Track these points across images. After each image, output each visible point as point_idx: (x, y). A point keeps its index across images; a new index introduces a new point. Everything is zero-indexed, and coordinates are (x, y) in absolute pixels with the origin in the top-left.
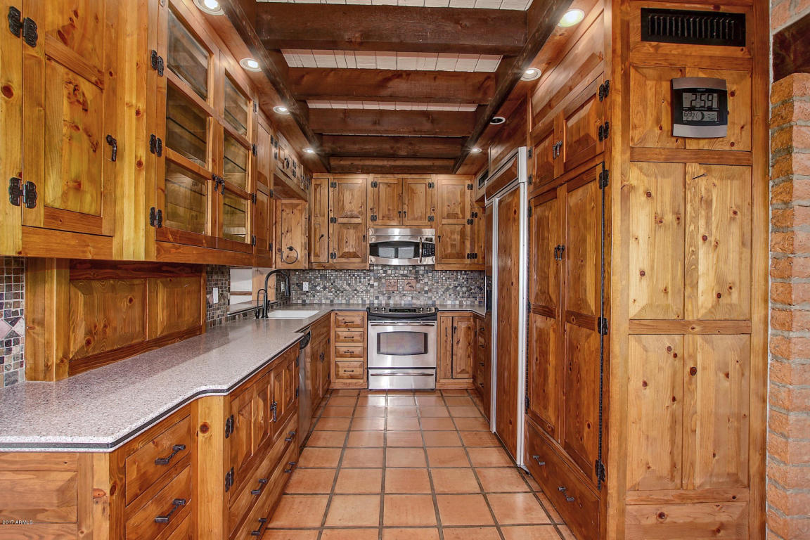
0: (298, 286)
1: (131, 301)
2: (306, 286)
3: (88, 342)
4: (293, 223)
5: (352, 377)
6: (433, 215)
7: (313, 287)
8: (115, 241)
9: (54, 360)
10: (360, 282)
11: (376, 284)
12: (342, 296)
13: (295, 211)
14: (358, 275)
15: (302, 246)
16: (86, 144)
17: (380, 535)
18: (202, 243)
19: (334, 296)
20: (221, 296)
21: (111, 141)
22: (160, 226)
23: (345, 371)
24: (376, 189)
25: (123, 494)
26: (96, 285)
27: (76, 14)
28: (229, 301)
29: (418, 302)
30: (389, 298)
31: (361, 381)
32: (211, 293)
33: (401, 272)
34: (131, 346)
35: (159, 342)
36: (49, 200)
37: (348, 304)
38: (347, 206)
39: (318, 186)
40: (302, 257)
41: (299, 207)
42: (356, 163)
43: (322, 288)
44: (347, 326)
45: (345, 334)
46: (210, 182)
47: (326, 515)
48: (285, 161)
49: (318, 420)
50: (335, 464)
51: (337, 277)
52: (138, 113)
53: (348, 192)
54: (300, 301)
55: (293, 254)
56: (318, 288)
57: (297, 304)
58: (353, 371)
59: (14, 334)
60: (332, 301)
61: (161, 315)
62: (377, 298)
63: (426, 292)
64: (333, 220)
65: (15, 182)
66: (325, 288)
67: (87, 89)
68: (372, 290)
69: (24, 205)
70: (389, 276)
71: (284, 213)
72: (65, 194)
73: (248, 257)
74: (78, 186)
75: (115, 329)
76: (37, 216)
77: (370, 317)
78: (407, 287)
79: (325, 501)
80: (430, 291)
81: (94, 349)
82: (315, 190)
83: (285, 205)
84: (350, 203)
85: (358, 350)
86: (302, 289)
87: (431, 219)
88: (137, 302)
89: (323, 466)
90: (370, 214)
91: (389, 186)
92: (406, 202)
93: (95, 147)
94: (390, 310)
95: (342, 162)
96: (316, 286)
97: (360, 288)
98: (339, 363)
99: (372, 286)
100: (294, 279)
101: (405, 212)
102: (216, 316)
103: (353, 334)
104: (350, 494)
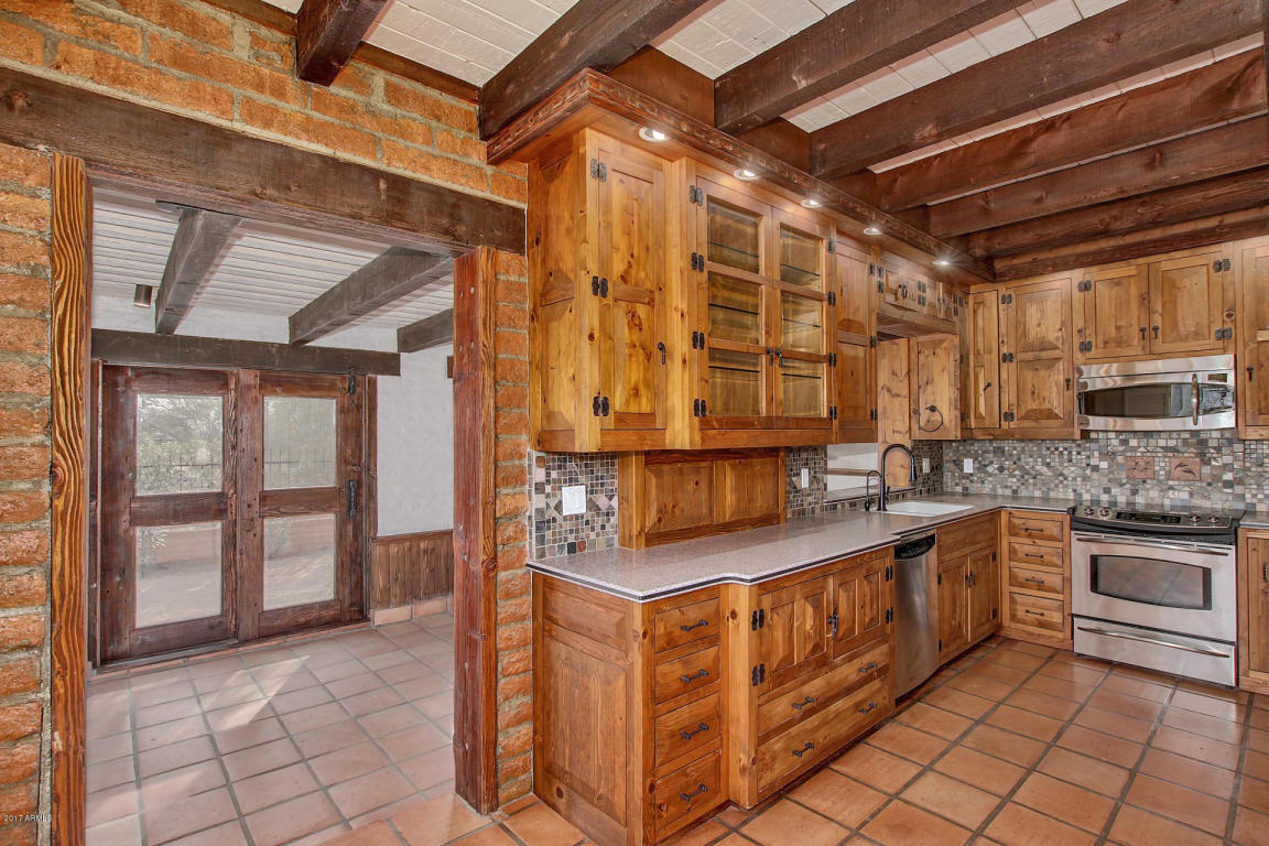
0: (957, 465)
1: (697, 483)
2: (969, 466)
3: (660, 520)
4: (937, 370)
5: (1042, 625)
6: (1229, 325)
7: (982, 468)
8: (668, 433)
9: (635, 532)
10: (1070, 461)
11: (1104, 465)
12: (1035, 485)
13: (937, 351)
14: (1066, 449)
15: (950, 404)
16: (642, 357)
17: (972, 839)
18: (753, 425)
19: (1018, 484)
20: (814, 479)
21: (662, 347)
22: (704, 416)
23: (1028, 611)
24: (1090, 294)
25: (653, 641)
26: (666, 468)
27: (632, 256)
28: (825, 485)
29: (1206, 504)
30: (1134, 492)
31: (1061, 635)
32: (798, 474)
33: (1162, 443)
34: (698, 528)
35: (728, 527)
36: (617, 408)
37: (1046, 499)
38: (1033, 332)
39: (978, 304)
40: (951, 421)
41: (945, 345)
42: (1042, 256)
43: (998, 469)
44: (1030, 536)
45: (1028, 549)
46: (764, 357)
47: (906, 786)
48: (900, 290)
49: (956, 675)
50: (953, 736)
51: (1023, 451)
52: (682, 315)
53: (1034, 306)
54: (959, 489)
55: (936, 417)
56: (990, 469)
57: (953, 494)
58: (1042, 615)
59: (611, 507)
60: (1015, 492)
61: (730, 499)
62: (1107, 491)
63: (1229, 484)
64: (1008, 358)
65: (596, 399)
66: (1001, 469)
67: (642, 310)
68: (1095, 476)
69: (601, 415)
70: (1134, 449)
71: (922, 357)
72: (627, 402)
73: (823, 432)
74: (636, 392)
75: (683, 510)
76: (610, 420)
77: (1076, 525)
78: (1178, 472)
79: (914, 771)
80: (1240, 481)
81: (665, 525)
82: (975, 312)
83: (924, 343)
84: (1039, 325)
85: (1054, 580)
86: (962, 470)
87: (1223, 335)
88: (704, 484)
89: (933, 732)
90: (1077, 341)
91: (1117, 284)
92: (1160, 309)
93: (649, 357)
94: (1119, 515)
95: (1015, 261)
96: (985, 466)
97: (1071, 471)
98: (1016, 596)
99: (1096, 469)
100: (948, 455)
101: (1156, 329)
102: (805, 504)
103: (1042, 551)
104: (955, 779)
